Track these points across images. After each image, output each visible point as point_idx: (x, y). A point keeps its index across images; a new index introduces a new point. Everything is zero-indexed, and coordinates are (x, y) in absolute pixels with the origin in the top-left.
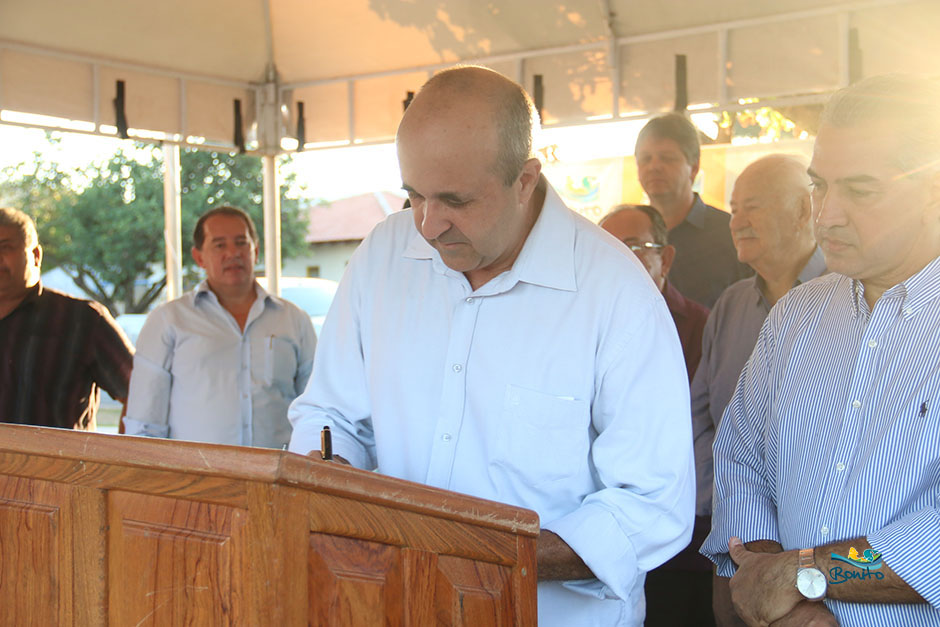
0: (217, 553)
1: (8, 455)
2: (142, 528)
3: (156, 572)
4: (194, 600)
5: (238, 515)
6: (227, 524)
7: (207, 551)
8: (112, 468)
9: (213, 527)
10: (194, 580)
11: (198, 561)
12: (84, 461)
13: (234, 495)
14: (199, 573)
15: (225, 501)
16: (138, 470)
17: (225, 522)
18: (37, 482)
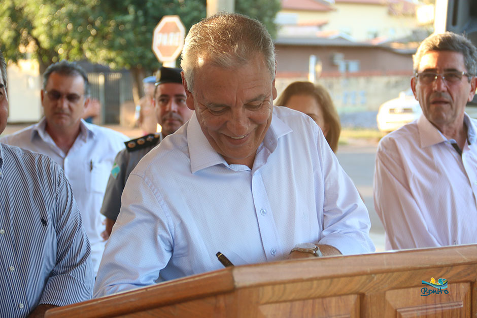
1: (315, 282)
2: (413, 311)
5: (463, 287)
6: (458, 294)
7: (455, 313)
8: (395, 274)
9: (451, 298)
13: (469, 274)
15: (464, 279)
16: (413, 271)
17: (457, 294)
18: (328, 299)
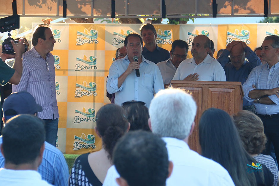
0: (229, 94)
3: (219, 97)
4: (225, 100)
10: (225, 97)
11: (226, 95)
12: (205, 84)
14: (226, 97)
